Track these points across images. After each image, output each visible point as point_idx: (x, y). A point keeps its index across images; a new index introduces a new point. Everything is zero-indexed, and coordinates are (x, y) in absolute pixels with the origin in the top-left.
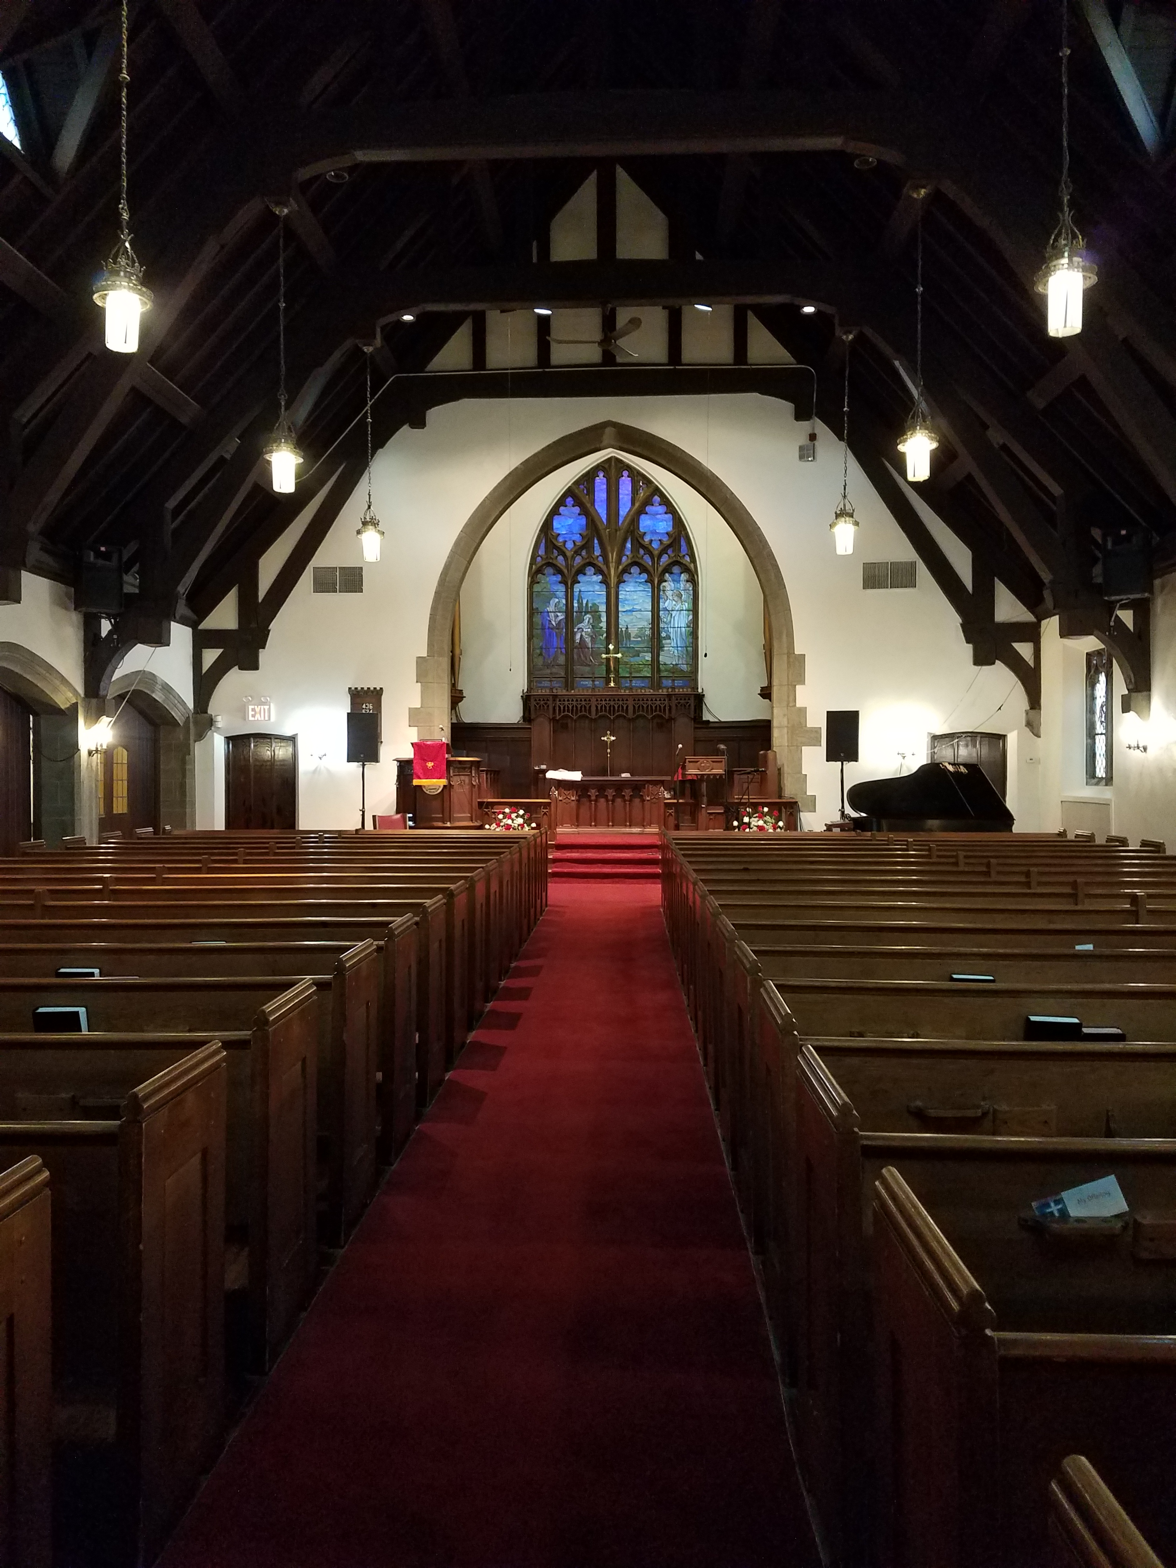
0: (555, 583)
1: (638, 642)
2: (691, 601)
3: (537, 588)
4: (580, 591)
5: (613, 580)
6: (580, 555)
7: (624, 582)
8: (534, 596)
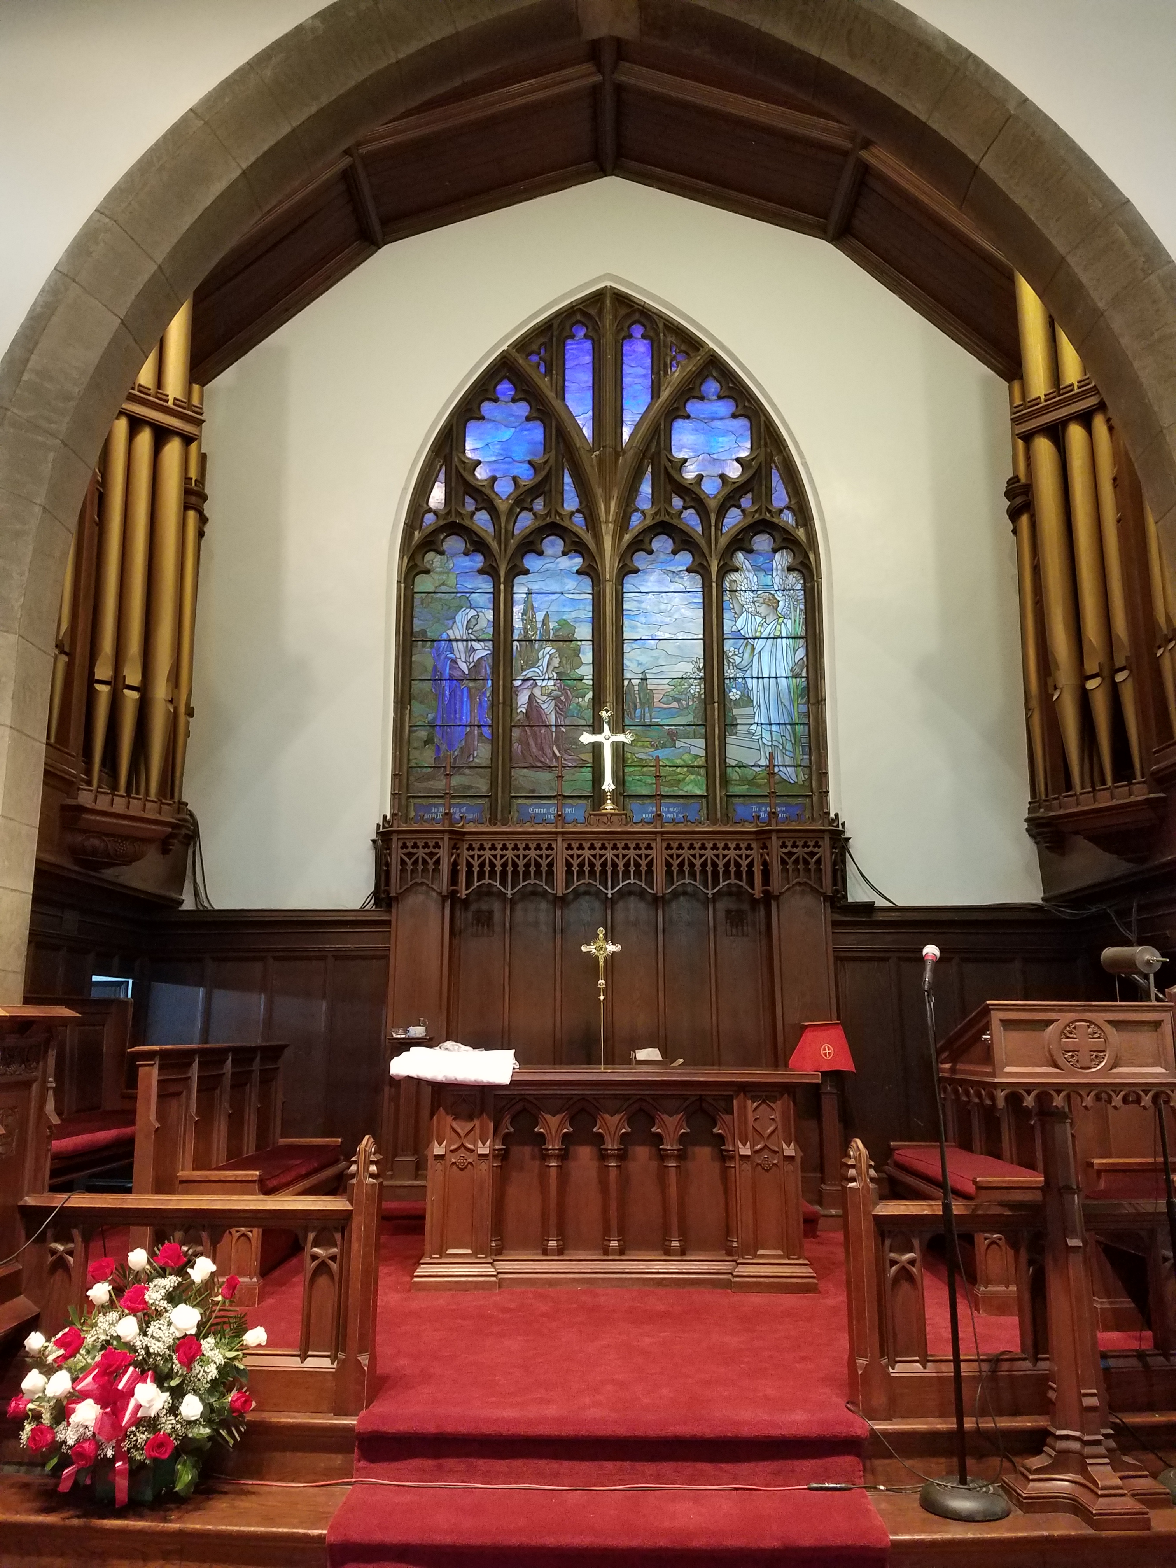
0: (467, 573)
1: (672, 713)
2: (799, 617)
3: (423, 584)
4: (529, 593)
5: (609, 565)
6: (531, 510)
7: (637, 571)
8: (417, 602)
